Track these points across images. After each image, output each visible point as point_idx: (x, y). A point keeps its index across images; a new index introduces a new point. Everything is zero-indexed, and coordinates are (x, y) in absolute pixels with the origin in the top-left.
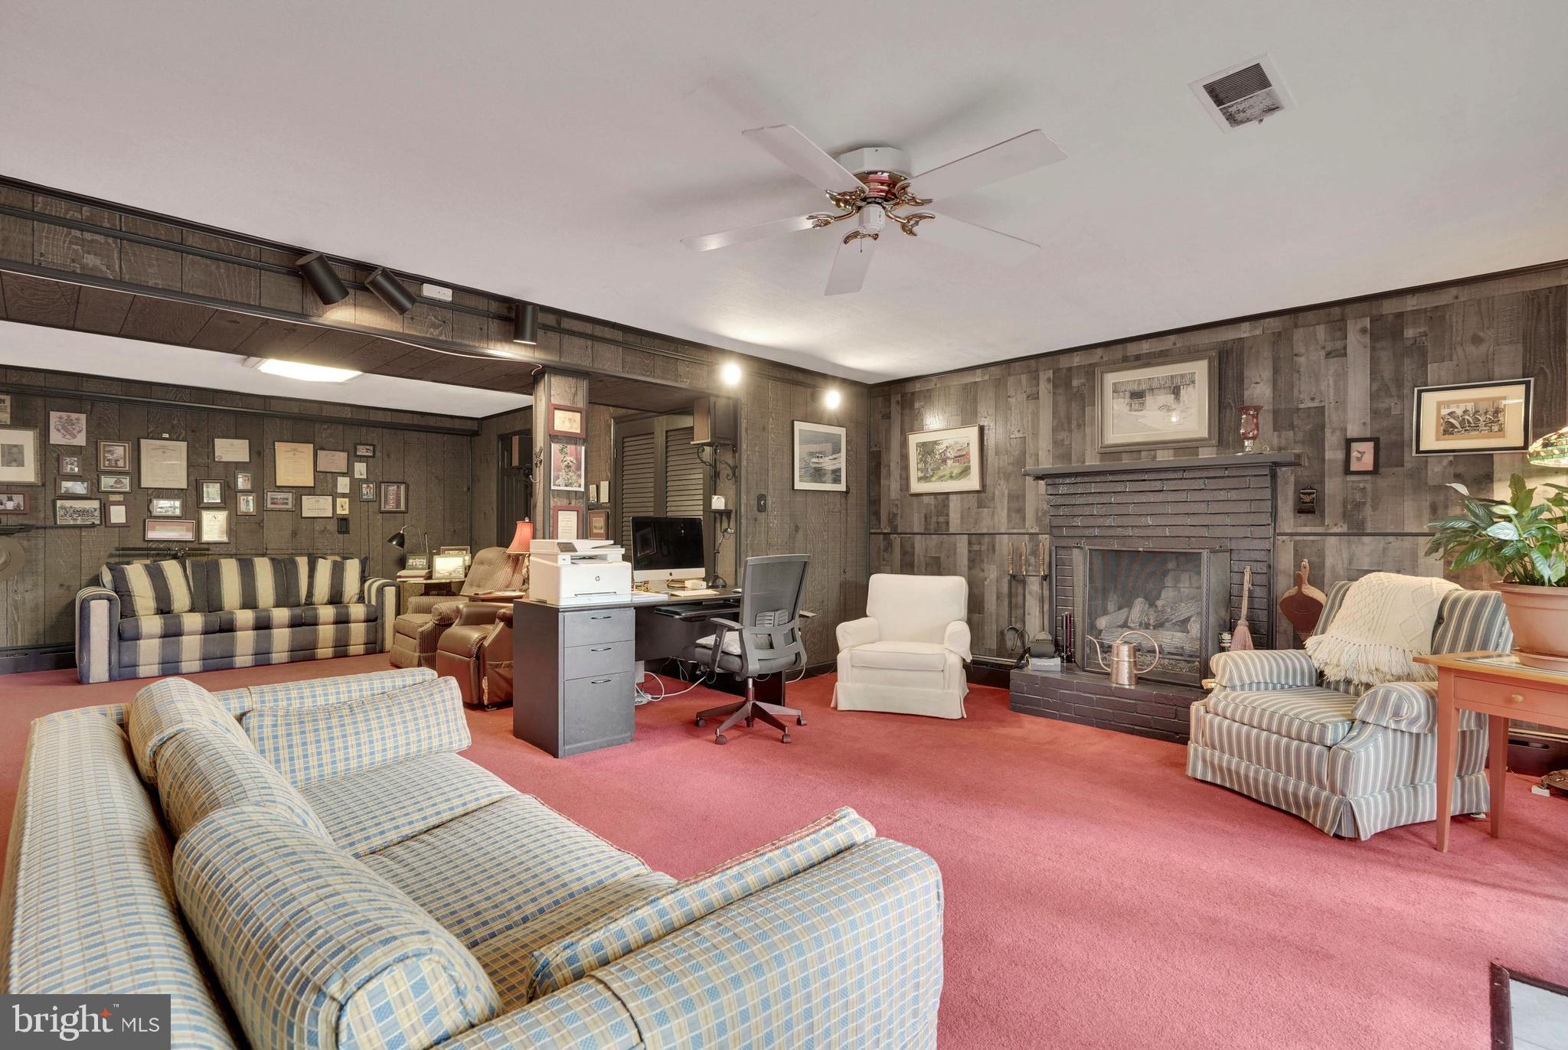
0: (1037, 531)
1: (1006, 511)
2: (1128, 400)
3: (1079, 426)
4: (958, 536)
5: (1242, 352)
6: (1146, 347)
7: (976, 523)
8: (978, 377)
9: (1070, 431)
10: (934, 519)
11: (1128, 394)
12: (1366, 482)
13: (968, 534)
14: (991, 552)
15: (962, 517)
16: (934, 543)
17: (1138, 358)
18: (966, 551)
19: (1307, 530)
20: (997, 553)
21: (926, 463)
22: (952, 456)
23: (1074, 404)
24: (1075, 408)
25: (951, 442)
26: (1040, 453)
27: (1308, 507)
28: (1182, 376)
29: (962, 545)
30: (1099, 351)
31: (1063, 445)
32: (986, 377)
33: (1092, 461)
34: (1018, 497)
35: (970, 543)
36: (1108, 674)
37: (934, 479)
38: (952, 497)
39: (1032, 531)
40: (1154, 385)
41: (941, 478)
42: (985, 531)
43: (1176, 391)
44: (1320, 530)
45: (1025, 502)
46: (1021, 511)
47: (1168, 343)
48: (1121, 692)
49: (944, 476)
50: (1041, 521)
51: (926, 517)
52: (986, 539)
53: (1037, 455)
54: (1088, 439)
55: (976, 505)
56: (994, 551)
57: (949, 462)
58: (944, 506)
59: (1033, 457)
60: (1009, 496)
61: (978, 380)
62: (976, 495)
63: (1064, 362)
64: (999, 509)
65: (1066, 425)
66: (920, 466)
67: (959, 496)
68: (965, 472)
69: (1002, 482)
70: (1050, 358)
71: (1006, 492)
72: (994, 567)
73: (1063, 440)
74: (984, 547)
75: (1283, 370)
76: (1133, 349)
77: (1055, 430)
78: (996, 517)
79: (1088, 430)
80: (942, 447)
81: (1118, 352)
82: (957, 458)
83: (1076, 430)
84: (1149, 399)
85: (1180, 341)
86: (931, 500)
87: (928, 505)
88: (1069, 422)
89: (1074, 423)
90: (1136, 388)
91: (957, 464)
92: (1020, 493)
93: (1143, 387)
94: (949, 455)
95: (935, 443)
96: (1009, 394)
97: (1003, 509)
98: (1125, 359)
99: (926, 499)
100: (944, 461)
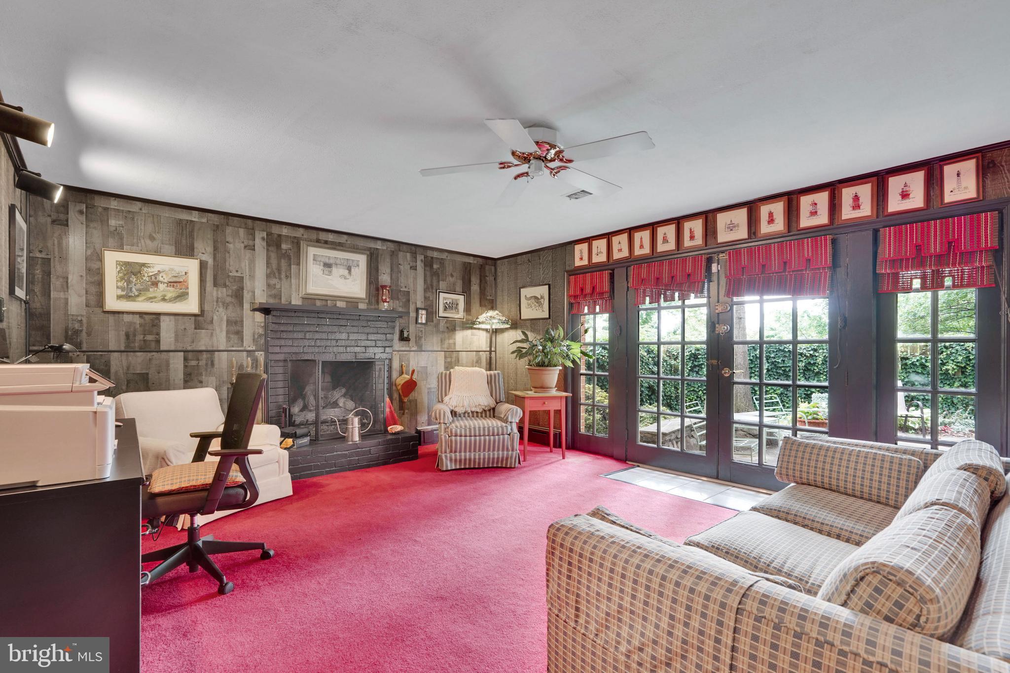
0: (254, 348)
1: (224, 333)
2: (322, 267)
3: (287, 277)
4: (171, 354)
5: (377, 256)
6: (331, 237)
7: (193, 342)
8: (194, 217)
9: (280, 279)
10: (140, 337)
11: (322, 264)
12: (423, 328)
13: (184, 351)
14: (209, 366)
15: (177, 336)
16: (140, 360)
17: (326, 242)
18: (182, 366)
19: (403, 349)
20: (216, 366)
21: (129, 282)
22: (166, 281)
23: (283, 261)
24: (284, 263)
25: (166, 268)
26: (256, 291)
27: (403, 338)
28: (353, 261)
29: (177, 362)
30: (301, 230)
31: (275, 288)
32: (204, 220)
33: (296, 301)
34: (236, 323)
35: (186, 359)
36: (344, 437)
37: (140, 299)
38: (162, 318)
39: (249, 349)
40: (338, 262)
41: (150, 299)
42: (203, 348)
43: (349, 269)
44: (408, 349)
45: (242, 326)
46: (239, 334)
47: (343, 239)
48: (356, 446)
49: (155, 297)
50: (257, 341)
51: (127, 336)
52: (205, 355)
53: (254, 292)
54: (293, 287)
55: (193, 326)
56: (213, 364)
57: (161, 286)
58: (153, 326)
59: (250, 294)
60: (228, 321)
61: (193, 219)
62: (193, 318)
63: (276, 230)
64: (218, 330)
65: (277, 274)
66: (120, 284)
67: (172, 317)
68: (182, 296)
69: (221, 309)
70: (264, 223)
71: (225, 318)
72: (214, 379)
73: (275, 285)
74: (202, 363)
75: (395, 269)
76: (323, 236)
77: (268, 276)
78: (215, 338)
79: (293, 281)
80: (155, 270)
81: (313, 235)
82: (171, 284)
83: (284, 279)
84: (334, 269)
85: (350, 241)
86: (137, 320)
87: (131, 324)
88: (280, 273)
89: (283, 276)
90: (327, 261)
91: (171, 289)
92: (238, 319)
93: (331, 261)
94: (161, 279)
95: (144, 265)
96: (227, 240)
97: (221, 331)
98: (318, 241)
99: (127, 318)
100: (155, 284)
